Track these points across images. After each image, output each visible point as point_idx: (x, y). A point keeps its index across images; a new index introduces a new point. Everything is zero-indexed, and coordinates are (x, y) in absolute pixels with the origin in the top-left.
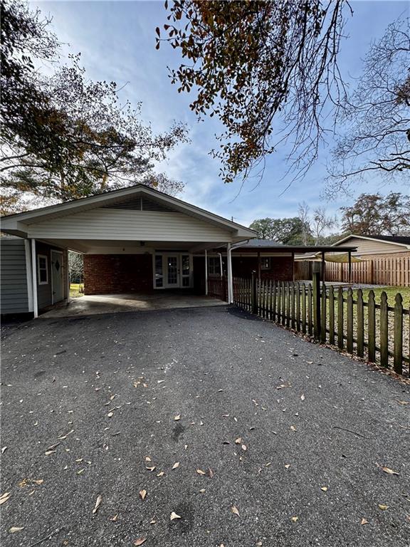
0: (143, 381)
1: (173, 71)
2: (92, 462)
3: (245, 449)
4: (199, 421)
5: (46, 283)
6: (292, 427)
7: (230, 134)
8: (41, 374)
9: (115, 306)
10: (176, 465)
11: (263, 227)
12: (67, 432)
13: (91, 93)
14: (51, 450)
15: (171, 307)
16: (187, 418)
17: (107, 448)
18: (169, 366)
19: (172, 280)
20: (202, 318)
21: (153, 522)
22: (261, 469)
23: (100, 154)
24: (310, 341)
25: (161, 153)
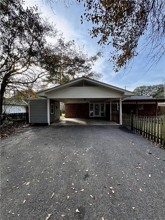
0: (78, 153)
1: (90, 30)
2: (55, 179)
3: (114, 192)
4: (95, 174)
5: (53, 113)
6: (140, 189)
7: (117, 51)
8: (46, 144)
9: (74, 123)
10: (83, 190)
11: (141, 90)
12: (50, 166)
13: (67, 46)
14: (44, 171)
15: (94, 125)
16: (91, 172)
17: (60, 176)
18: (88, 149)
19: (97, 113)
20: (106, 130)
21: (69, 210)
22: (119, 204)
23: (73, 67)
24: (161, 148)
25: (92, 63)
